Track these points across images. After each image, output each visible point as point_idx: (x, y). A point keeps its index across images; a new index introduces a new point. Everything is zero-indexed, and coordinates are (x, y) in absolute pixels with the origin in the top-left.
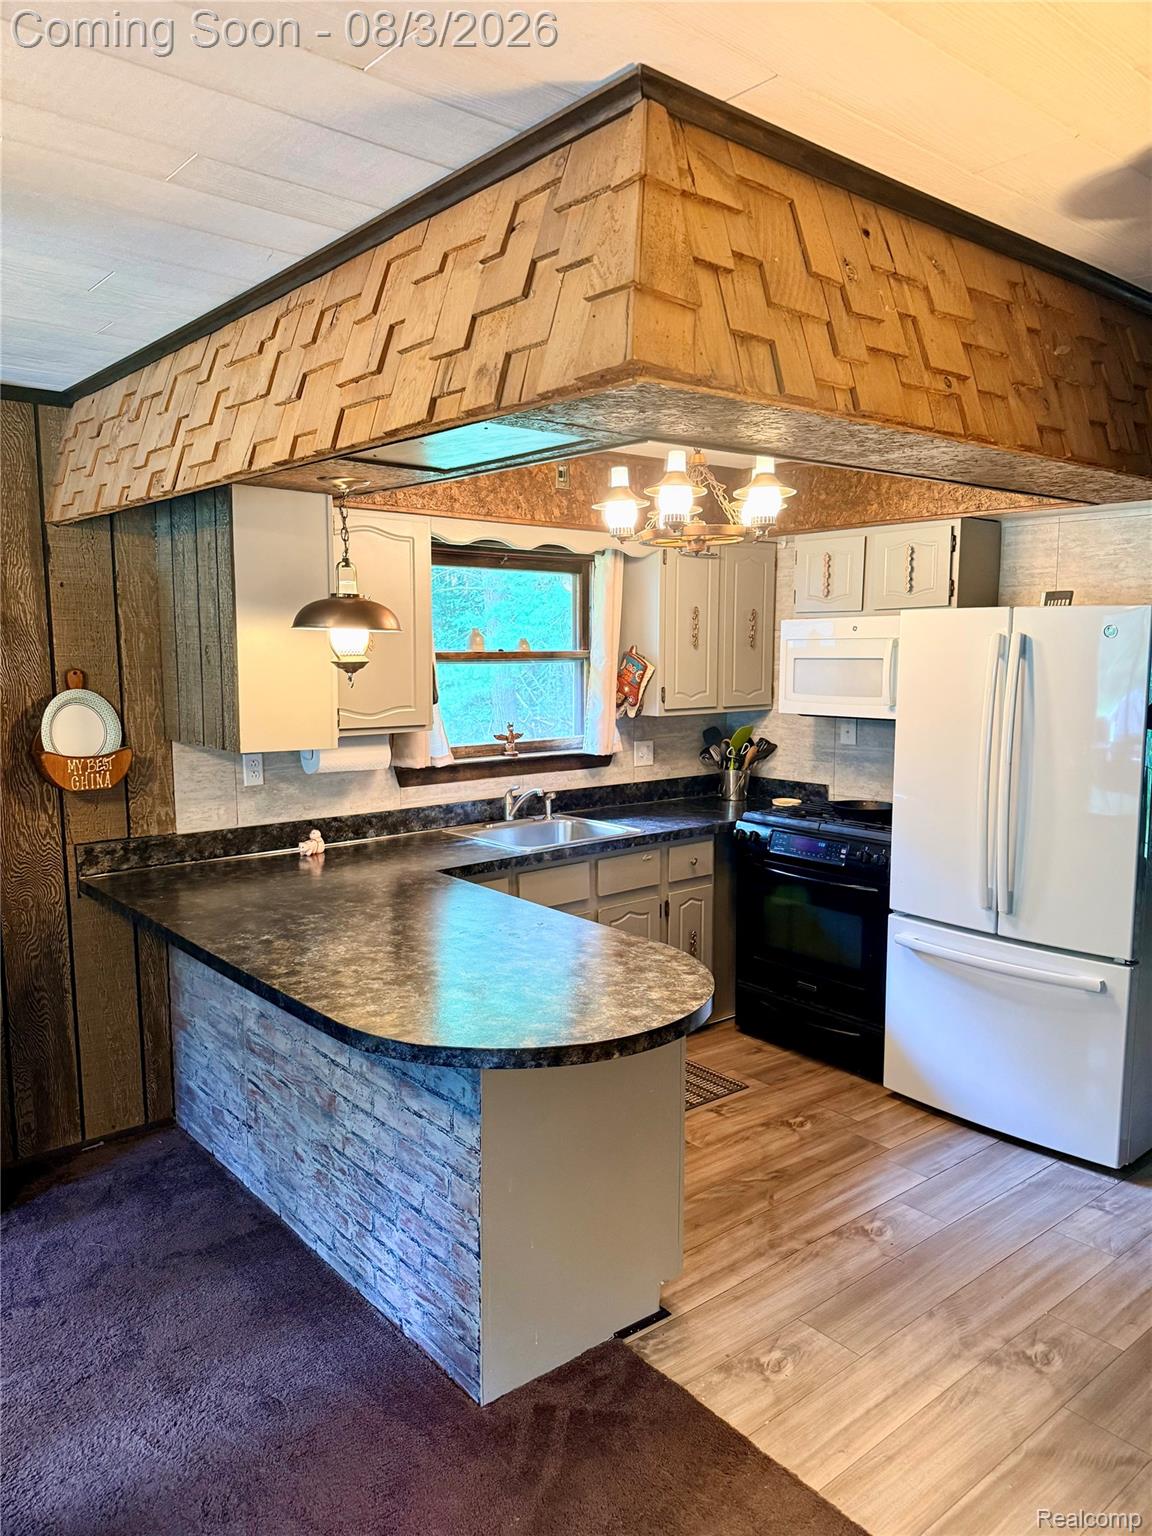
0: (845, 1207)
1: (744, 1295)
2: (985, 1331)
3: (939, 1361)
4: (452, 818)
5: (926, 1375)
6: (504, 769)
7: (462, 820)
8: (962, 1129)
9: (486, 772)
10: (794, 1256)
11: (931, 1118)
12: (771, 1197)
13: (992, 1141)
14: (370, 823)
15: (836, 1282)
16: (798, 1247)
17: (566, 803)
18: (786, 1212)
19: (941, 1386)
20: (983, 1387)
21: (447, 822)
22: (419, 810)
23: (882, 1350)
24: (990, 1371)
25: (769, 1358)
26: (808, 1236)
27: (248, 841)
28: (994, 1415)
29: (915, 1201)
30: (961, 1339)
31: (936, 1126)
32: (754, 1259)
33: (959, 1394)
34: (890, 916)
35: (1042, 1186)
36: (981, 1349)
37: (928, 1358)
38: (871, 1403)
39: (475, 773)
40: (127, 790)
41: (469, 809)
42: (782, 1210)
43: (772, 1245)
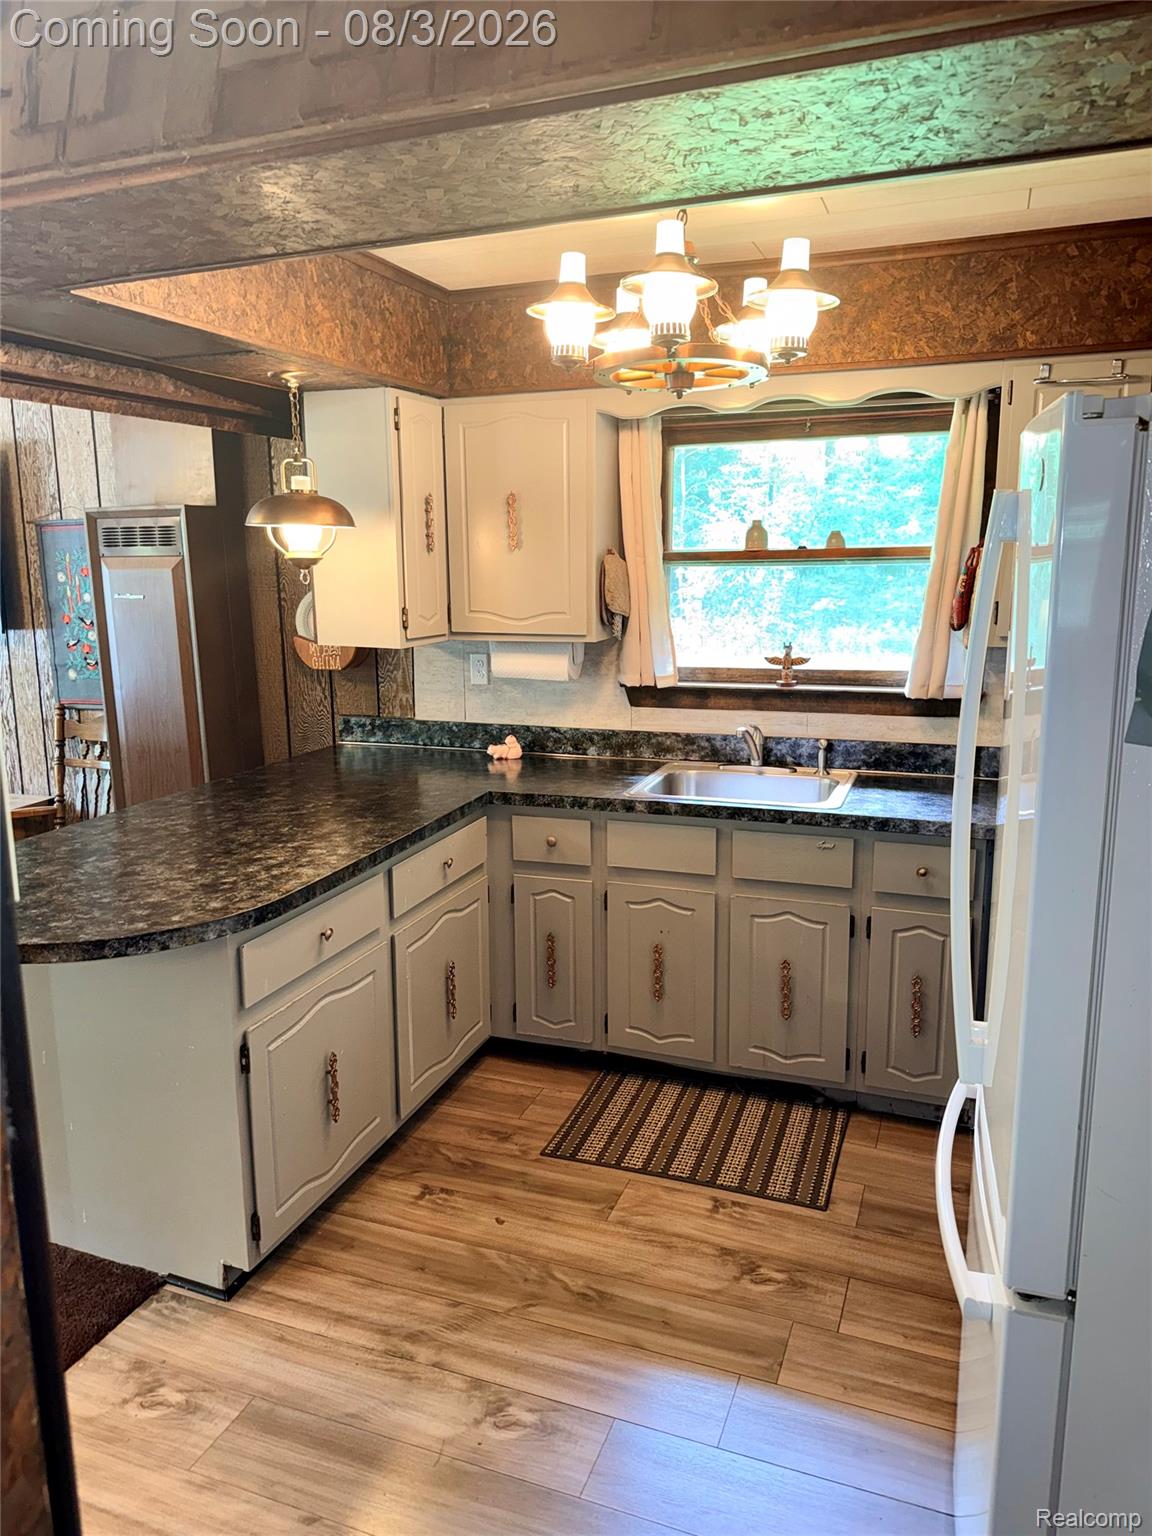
4: (693, 751)
6: (777, 702)
7: (707, 755)
9: (749, 702)
14: (591, 740)
17: (876, 759)
21: (687, 754)
22: (649, 735)
27: (471, 736)
39: (732, 701)
40: (378, 675)
41: (718, 744)
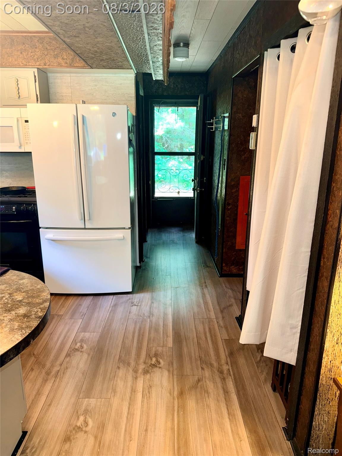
0: (63, 344)
1: (52, 401)
2: (137, 364)
3: (133, 383)
5: (133, 391)
8: (80, 297)
10: (59, 374)
11: (68, 297)
12: (34, 354)
13: (91, 297)
15: (81, 375)
16: (58, 369)
18: (44, 357)
19: (140, 392)
20: (150, 383)
23: (114, 391)
24: (148, 376)
25: (80, 422)
26: (58, 363)
28: (160, 391)
29: (84, 329)
30: (133, 371)
31: (71, 300)
32: (45, 384)
33: (147, 391)
34: (40, 230)
35: (115, 305)
36: (140, 371)
37: (129, 384)
38: (126, 414)
42: (41, 357)
43: (48, 374)
